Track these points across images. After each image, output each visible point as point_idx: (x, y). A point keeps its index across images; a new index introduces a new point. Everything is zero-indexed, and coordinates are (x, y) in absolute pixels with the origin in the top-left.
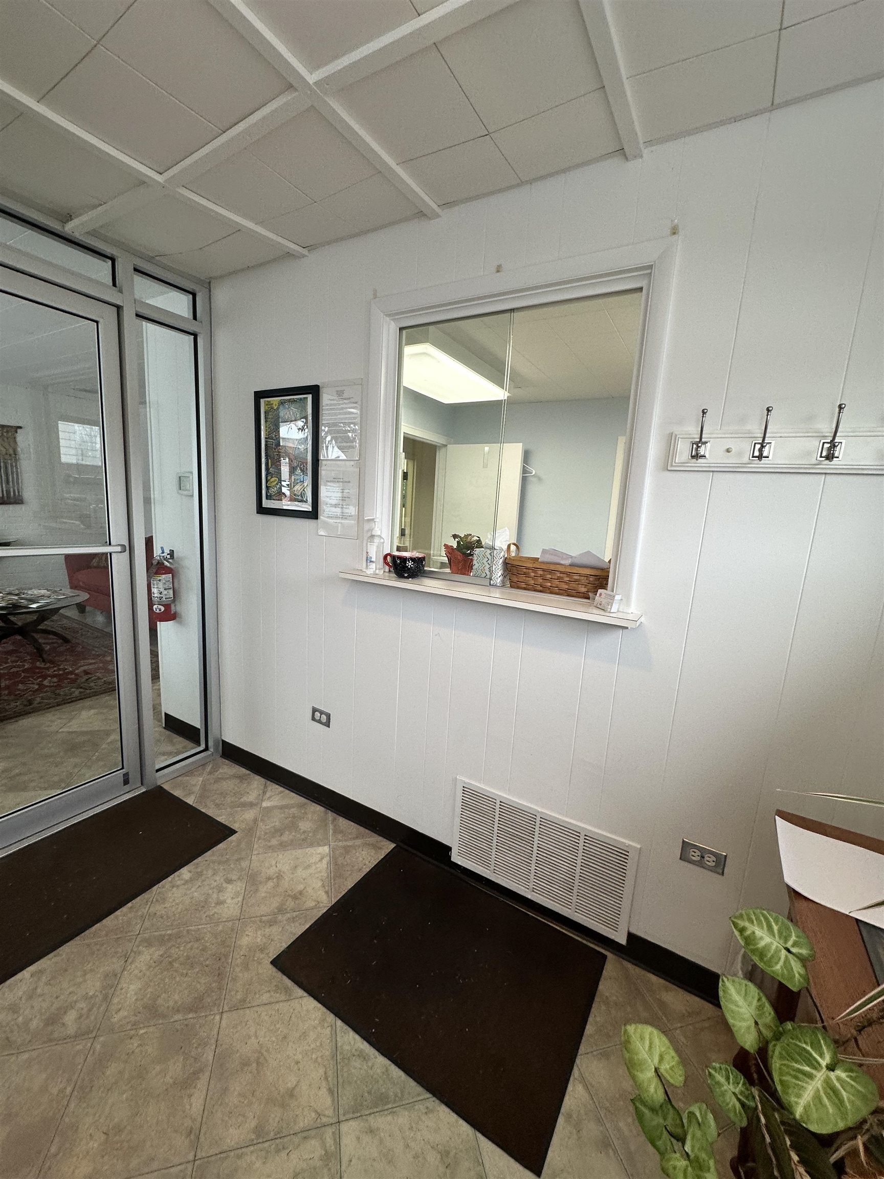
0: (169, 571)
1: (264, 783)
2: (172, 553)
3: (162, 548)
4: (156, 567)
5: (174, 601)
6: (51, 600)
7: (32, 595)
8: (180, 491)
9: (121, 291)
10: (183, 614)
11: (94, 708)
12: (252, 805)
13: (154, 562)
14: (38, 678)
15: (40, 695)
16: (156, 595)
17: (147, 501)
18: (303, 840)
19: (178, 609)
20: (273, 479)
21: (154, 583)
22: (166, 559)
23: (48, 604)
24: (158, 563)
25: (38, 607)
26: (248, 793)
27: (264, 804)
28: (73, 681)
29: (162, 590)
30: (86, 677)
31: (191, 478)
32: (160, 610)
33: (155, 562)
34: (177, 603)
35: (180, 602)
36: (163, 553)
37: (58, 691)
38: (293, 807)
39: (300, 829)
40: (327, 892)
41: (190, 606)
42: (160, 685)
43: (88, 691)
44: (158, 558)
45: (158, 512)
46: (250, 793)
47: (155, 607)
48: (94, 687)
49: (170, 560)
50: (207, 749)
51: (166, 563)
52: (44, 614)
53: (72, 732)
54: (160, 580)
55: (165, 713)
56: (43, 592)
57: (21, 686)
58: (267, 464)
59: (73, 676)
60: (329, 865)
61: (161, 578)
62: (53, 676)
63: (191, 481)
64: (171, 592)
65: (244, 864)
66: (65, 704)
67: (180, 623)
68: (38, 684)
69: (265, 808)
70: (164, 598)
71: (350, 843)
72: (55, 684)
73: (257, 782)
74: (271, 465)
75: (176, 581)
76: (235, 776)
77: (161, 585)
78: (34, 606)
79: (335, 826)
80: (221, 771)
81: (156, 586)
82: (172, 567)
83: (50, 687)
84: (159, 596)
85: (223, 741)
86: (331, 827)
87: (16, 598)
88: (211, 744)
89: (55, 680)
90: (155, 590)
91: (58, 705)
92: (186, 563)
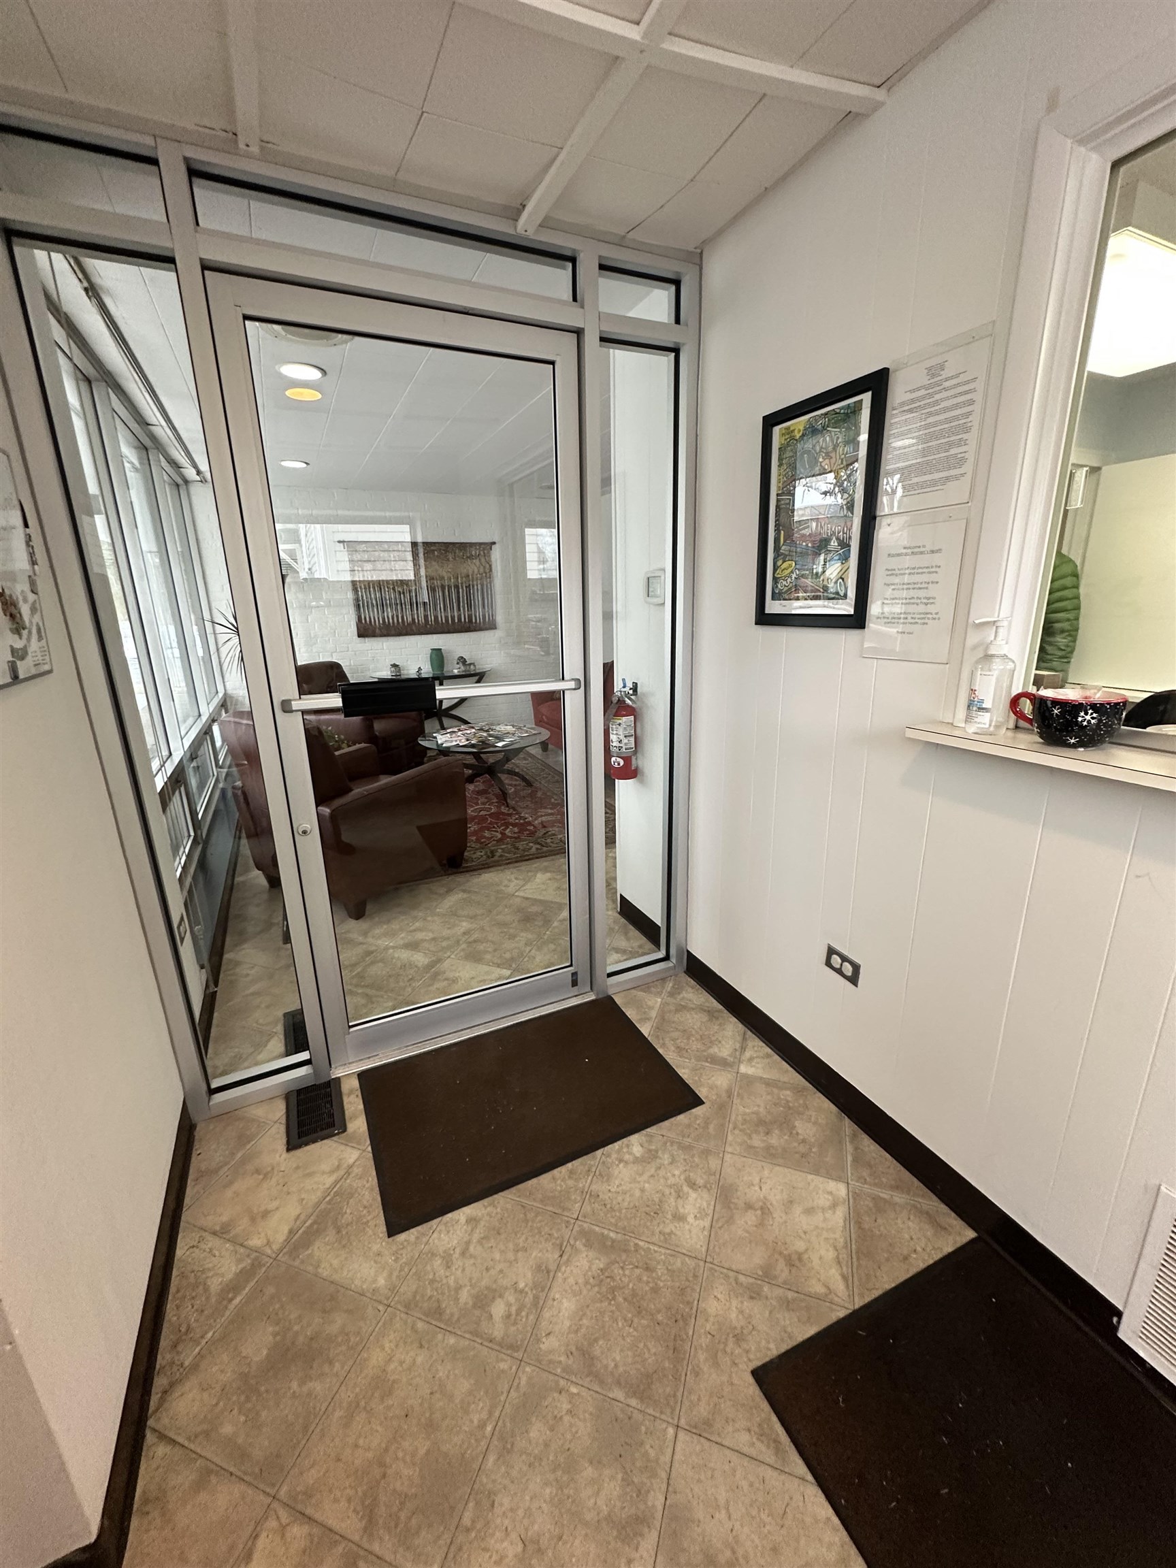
0: (631, 711)
1: (742, 1032)
2: (635, 688)
3: (624, 680)
4: (616, 706)
5: (635, 752)
6: (516, 738)
7: (499, 731)
8: (649, 599)
9: (582, 307)
10: (646, 771)
11: (550, 872)
12: (724, 1064)
13: (613, 699)
14: (502, 825)
15: (503, 847)
16: (614, 744)
17: (608, 616)
18: (803, 1156)
19: (640, 763)
20: (785, 565)
21: (613, 727)
22: (627, 695)
23: (512, 743)
24: (619, 700)
25: (503, 746)
26: (720, 1042)
27: (743, 1069)
28: (532, 834)
29: (622, 737)
30: (543, 831)
31: (663, 578)
32: (619, 764)
33: (615, 700)
34: (639, 755)
35: (643, 755)
36: (624, 687)
37: (517, 845)
38: (787, 1089)
39: (797, 1134)
40: (844, 1278)
41: (654, 761)
42: (615, 853)
43: (545, 849)
44: (619, 694)
45: (621, 630)
46: (723, 1042)
47: (613, 759)
48: (551, 844)
49: (633, 697)
50: (667, 958)
51: (628, 701)
52: (510, 753)
53: (527, 899)
54: (620, 724)
55: (621, 895)
56: (509, 728)
57: (487, 834)
58: (777, 540)
59: (532, 828)
60: (848, 1223)
61: (620, 721)
62: (514, 825)
63: (662, 581)
64: (632, 739)
65: (714, 1163)
66: (522, 861)
67: (642, 782)
68: (501, 833)
69: (745, 1076)
70: (624, 747)
71: (885, 1195)
72: (516, 835)
73: (732, 1027)
74: (784, 542)
75: (638, 724)
76: (702, 1009)
77: (621, 731)
78: (500, 744)
79: (856, 1149)
80: (684, 994)
81: (615, 732)
82: (634, 706)
83: (511, 837)
84: (618, 745)
85: (688, 951)
86: (850, 1148)
87: (485, 734)
88: (673, 951)
89: (516, 830)
90: (613, 737)
91: (516, 862)
92: (651, 701)
